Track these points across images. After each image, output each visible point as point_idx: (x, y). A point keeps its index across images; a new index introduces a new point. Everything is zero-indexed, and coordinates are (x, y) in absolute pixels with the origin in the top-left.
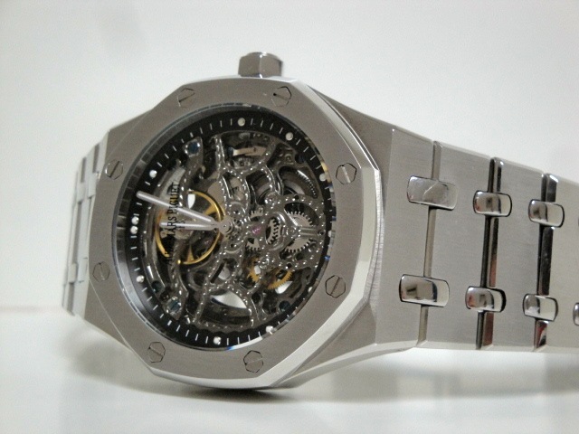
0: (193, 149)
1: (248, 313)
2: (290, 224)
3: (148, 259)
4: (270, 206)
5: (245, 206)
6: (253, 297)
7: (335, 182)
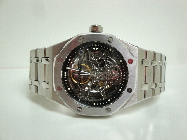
0: (81, 53)
1: (102, 96)
2: (112, 73)
3: (70, 83)
4: (106, 68)
5: (98, 68)
6: (103, 92)
7: (128, 63)
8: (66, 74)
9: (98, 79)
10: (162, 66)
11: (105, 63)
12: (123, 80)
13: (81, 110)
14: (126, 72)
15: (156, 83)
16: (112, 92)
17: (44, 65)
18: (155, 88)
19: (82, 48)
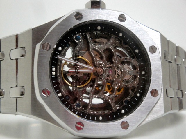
0: (77, 39)
1: (111, 106)
2: (124, 69)
3: (62, 86)
4: (115, 62)
5: (104, 63)
6: (112, 99)
7: (149, 53)
8: (55, 71)
9: (104, 79)
11: (114, 55)
13: (82, 127)
14: (146, 67)
15: (181, 91)
16: (125, 99)
17: (15, 60)
18: (181, 97)
19: (79, 32)
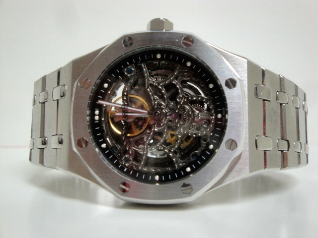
1: (173, 161)
2: (193, 112)
3: (107, 134)
4: (180, 102)
5: (165, 103)
6: (175, 152)
7: (225, 88)
8: (98, 115)
9: (163, 125)
10: (299, 110)
11: (179, 92)
12: (216, 125)
13: (127, 189)
14: (223, 109)
15: (287, 141)
16: (193, 153)
17: (56, 101)
18: (287, 149)
19: (131, 63)
